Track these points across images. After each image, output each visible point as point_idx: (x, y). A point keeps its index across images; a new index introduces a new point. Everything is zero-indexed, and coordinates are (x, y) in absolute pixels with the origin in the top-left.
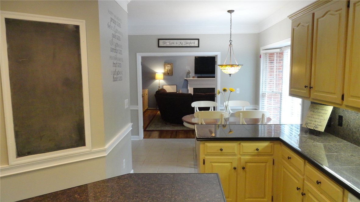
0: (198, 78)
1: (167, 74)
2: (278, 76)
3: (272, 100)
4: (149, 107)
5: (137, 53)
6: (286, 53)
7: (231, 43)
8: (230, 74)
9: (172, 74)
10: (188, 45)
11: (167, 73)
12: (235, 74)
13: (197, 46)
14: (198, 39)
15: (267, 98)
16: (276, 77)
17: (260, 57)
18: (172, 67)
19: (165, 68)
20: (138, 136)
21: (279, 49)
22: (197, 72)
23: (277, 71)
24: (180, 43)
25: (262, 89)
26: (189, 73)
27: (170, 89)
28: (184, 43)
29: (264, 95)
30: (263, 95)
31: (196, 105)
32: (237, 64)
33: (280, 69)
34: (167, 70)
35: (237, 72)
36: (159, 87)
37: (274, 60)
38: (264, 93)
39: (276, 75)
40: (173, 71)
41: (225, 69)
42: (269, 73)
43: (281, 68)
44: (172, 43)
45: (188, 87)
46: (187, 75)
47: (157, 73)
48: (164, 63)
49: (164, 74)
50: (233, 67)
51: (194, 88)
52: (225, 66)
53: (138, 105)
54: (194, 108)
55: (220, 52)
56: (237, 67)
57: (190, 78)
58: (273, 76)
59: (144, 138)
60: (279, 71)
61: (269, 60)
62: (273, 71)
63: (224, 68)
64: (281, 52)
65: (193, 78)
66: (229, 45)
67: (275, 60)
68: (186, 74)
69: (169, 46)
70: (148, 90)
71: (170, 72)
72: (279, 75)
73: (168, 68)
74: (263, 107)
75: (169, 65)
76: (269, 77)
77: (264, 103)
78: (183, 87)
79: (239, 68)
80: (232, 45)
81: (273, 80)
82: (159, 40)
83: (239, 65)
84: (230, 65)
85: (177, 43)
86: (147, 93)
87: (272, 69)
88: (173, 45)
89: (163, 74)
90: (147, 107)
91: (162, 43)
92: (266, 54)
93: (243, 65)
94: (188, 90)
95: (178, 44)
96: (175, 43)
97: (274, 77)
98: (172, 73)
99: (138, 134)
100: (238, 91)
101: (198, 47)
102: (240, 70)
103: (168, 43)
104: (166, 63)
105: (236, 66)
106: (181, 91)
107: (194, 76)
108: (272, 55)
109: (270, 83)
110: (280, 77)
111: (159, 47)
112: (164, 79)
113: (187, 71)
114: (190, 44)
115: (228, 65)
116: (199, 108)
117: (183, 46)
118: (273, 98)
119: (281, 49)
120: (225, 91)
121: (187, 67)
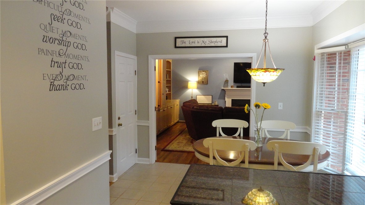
0: (237, 88)
1: (202, 83)
2: (341, 87)
3: (332, 125)
4: (180, 119)
5: (149, 56)
6: (356, 51)
7: (266, 37)
8: (264, 83)
9: (207, 83)
10: (213, 45)
11: (201, 81)
12: (271, 82)
13: (225, 45)
14: (227, 37)
15: (324, 118)
16: (339, 89)
17: (314, 59)
18: (207, 75)
19: (199, 75)
20: (148, 159)
21: (344, 47)
22: (236, 81)
23: (339, 80)
24: (203, 42)
25: (317, 105)
26: (227, 82)
27: (203, 100)
28: (208, 42)
29: (319, 114)
30: (317, 114)
31: (219, 124)
32: (275, 68)
33: (345, 76)
34: (201, 78)
35: (274, 79)
36: (192, 97)
37: (335, 64)
38: (318, 111)
39: (339, 85)
40: (208, 80)
41: (256, 75)
42: (327, 82)
43: (347, 74)
44: (192, 42)
45: (226, 98)
46: (225, 84)
47: (190, 81)
48: (199, 70)
49: (198, 82)
50: (267, 73)
51: (232, 99)
52: (256, 70)
53: (148, 120)
54: (216, 128)
55: (256, 53)
56: (274, 72)
57: (228, 87)
58: (334, 87)
59: (156, 161)
60: (343, 80)
61: (328, 64)
62: (335, 79)
63: (254, 74)
64: (348, 50)
65: (231, 87)
66: (263, 40)
67: (337, 64)
68: (224, 82)
69: (189, 45)
70: (179, 100)
71: (205, 81)
72: (343, 85)
73: (203, 75)
74: (318, 131)
75: (204, 73)
76: (327, 88)
77: (318, 126)
78: (220, 98)
79: (279, 73)
80: (267, 39)
81: (333, 93)
82: (176, 38)
83: (277, 69)
84: (262, 69)
85: (198, 42)
86: (178, 104)
87: (331, 76)
88: (193, 45)
89: (196, 82)
90: (178, 119)
91: (179, 43)
92: (323, 54)
93: (284, 69)
94: (225, 101)
95: (200, 43)
96: (196, 42)
97: (335, 89)
98: (207, 81)
99: (148, 156)
100: (280, 106)
101: (227, 46)
102: (279, 77)
103: (187, 42)
104: (201, 70)
105: (273, 70)
106: (217, 102)
107: (233, 85)
108: (332, 56)
109: (328, 98)
110: (345, 89)
111: (176, 47)
112: (198, 88)
113: (225, 79)
114: (216, 44)
115: (259, 69)
116: (223, 129)
117: (206, 45)
118: (332, 119)
119: (348, 46)
120: (257, 107)
121: (224, 75)
